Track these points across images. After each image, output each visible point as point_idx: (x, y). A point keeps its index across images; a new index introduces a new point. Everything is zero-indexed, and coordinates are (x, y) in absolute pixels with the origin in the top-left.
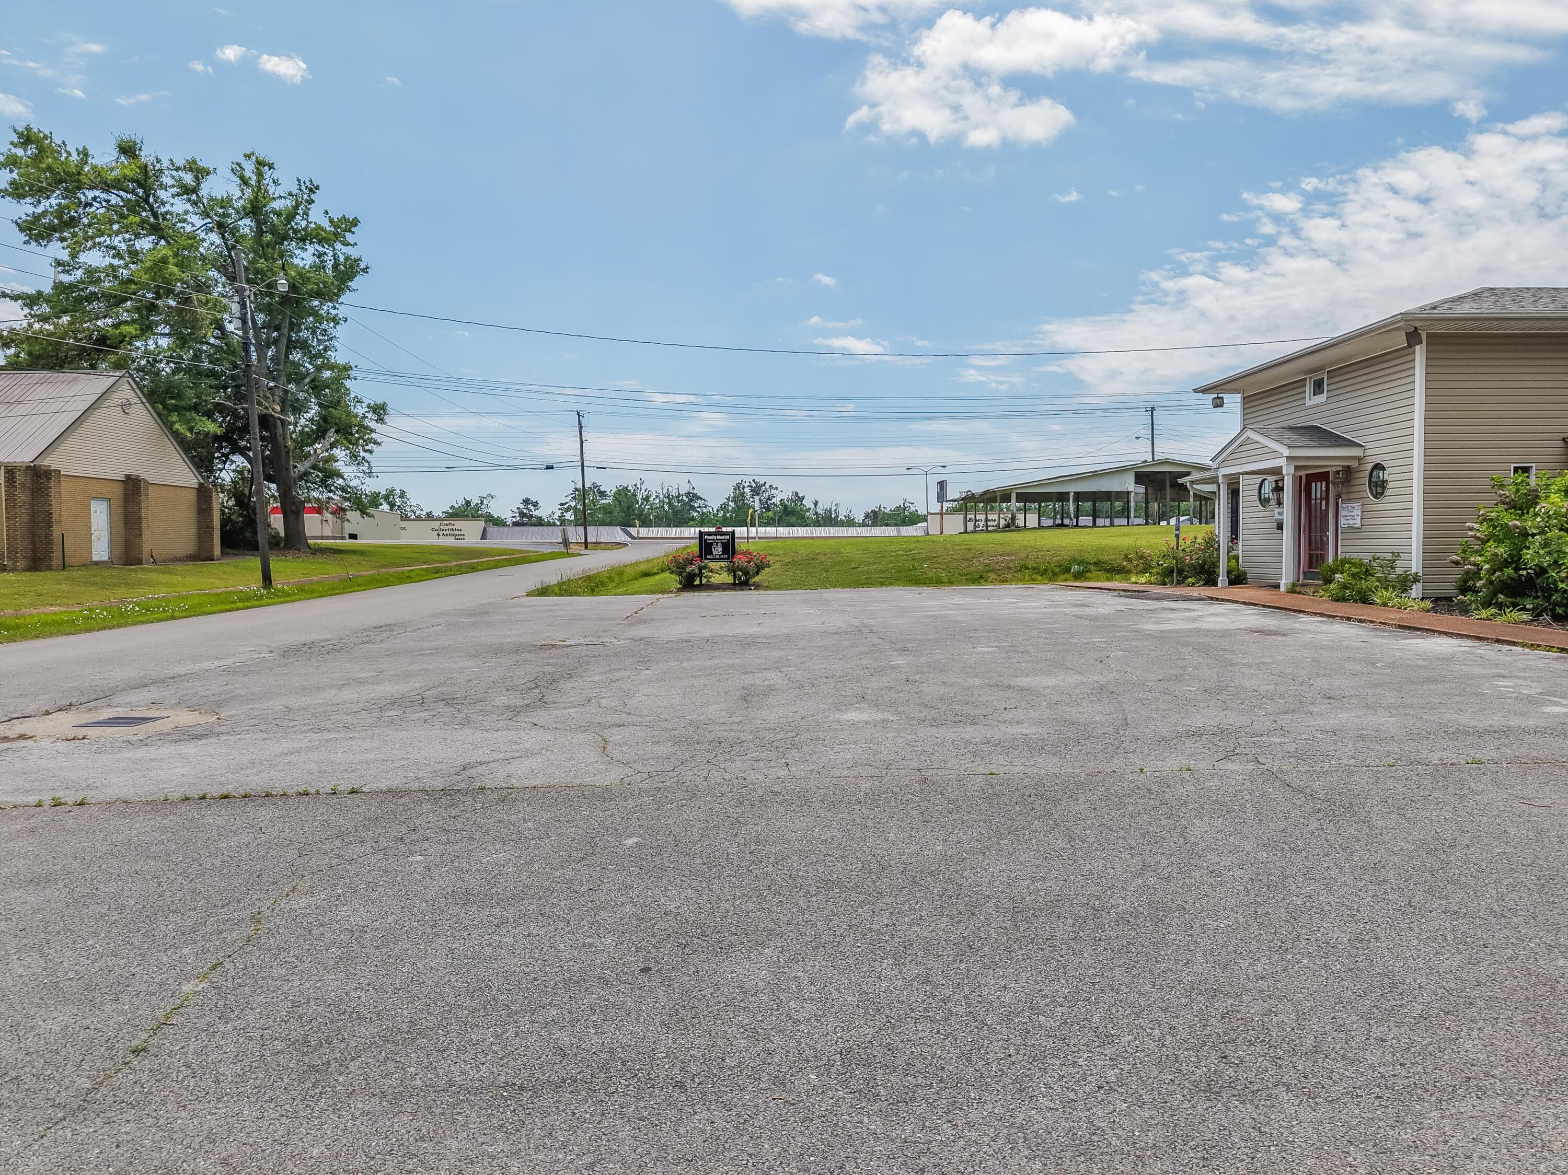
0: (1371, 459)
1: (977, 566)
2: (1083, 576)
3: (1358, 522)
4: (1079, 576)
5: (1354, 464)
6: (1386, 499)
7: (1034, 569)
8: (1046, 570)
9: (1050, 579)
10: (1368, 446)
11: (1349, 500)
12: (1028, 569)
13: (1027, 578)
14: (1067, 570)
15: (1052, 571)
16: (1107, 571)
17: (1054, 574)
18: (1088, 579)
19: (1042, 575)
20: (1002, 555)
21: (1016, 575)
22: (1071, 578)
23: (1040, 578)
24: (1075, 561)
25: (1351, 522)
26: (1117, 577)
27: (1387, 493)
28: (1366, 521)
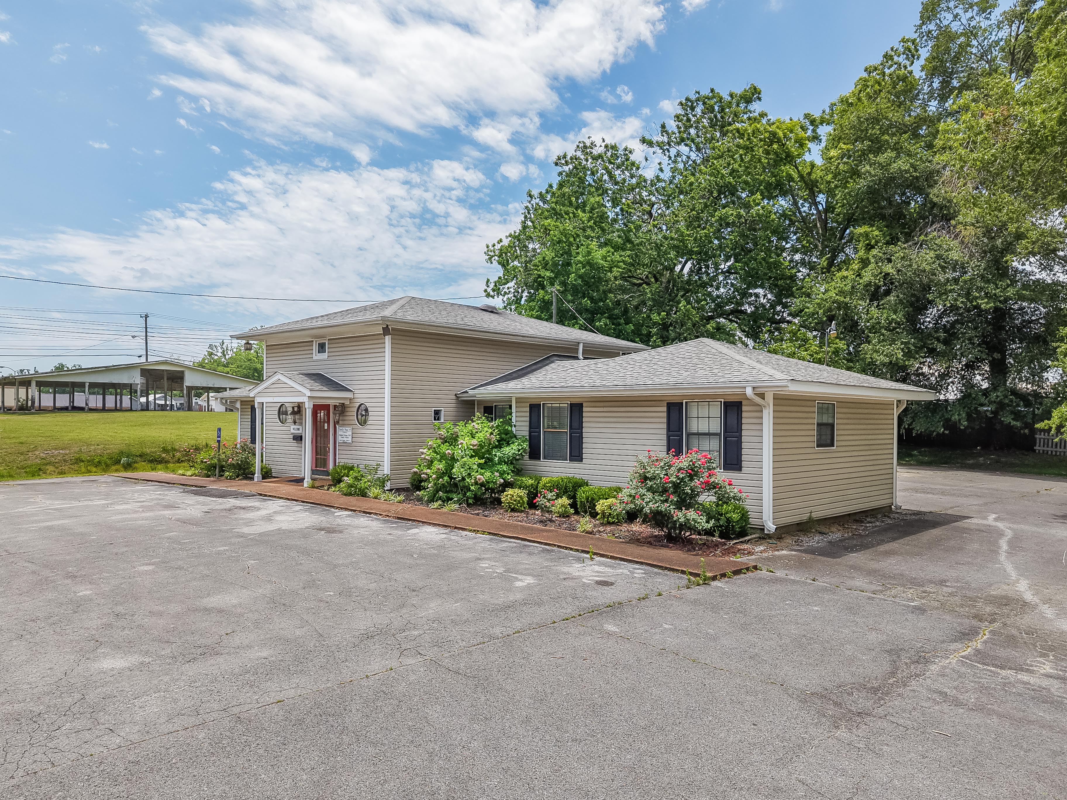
0: (356, 400)
1: (33, 460)
2: (131, 466)
3: (350, 440)
4: (128, 467)
5: (347, 403)
6: (368, 427)
7: (89, 461)
8: (99, 462)
9: (104, 469)
10: (356, 391)
11: (344, 425)
12: (83, 461)
13: (83, 469)
14: (118, 462)
15: (105, 463)
16: (151, 461)
17: (107, 466)
18: (135, 469)
19: (96, 467)
20: (56, 449)
21: (72, 467)
22: (122, 469)
23: (94, 469)
24: (122, 453)
25: (345, 439)
26: (159, 466)
27: (369, 423)
28: (354, 440)
